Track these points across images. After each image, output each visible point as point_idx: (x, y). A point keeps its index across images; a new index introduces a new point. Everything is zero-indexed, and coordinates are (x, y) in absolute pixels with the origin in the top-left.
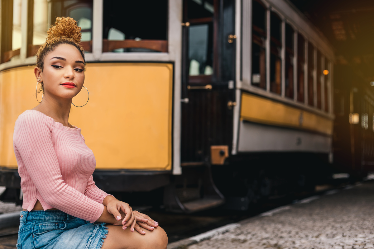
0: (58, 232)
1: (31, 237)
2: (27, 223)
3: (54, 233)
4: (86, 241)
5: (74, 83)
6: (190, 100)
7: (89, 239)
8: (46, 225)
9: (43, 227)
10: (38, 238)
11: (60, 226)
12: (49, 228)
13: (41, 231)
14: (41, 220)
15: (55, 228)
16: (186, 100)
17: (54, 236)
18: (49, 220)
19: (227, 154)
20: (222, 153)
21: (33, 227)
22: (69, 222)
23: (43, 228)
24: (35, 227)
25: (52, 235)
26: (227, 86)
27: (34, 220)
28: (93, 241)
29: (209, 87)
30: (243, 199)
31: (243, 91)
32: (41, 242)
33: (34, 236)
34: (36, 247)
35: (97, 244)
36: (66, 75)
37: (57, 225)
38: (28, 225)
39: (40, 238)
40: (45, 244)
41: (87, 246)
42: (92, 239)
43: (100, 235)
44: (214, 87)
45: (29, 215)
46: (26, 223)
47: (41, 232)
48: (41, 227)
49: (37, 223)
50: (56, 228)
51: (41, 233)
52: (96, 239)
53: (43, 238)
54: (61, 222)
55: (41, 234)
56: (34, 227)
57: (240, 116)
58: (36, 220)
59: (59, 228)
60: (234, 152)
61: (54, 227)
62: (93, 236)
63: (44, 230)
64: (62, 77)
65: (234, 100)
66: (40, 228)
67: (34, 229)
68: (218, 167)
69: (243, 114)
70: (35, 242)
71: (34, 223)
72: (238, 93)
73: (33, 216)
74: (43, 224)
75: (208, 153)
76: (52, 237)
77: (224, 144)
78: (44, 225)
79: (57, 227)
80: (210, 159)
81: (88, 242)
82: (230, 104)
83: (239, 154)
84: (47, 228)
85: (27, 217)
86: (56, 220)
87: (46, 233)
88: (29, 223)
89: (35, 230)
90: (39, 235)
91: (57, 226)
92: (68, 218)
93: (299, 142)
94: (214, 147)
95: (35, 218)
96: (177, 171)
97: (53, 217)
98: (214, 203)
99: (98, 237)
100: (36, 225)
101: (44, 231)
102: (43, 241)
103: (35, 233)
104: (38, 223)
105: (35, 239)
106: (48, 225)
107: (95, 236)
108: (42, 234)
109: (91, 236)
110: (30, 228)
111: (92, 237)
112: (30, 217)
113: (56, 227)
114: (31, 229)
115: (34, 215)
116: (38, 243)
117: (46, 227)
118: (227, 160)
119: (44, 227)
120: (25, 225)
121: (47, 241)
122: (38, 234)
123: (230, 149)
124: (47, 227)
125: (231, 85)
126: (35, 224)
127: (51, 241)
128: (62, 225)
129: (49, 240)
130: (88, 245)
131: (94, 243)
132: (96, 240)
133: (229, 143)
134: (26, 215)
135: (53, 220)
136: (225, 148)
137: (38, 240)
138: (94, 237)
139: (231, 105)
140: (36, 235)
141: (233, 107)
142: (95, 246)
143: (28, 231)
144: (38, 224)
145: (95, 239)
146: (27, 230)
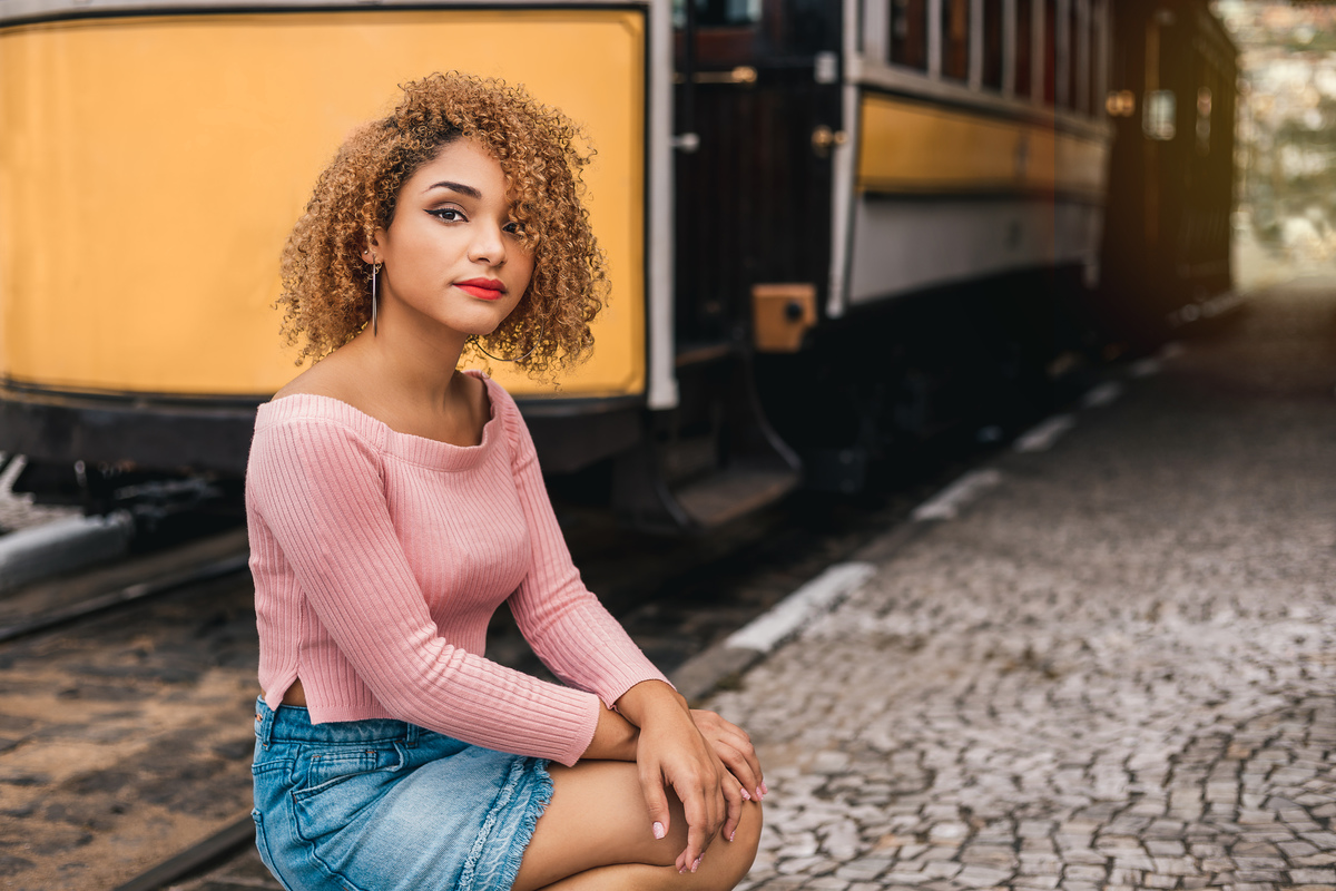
0: (377, 778)
1: (288, 801)
2: (276, 748)
3: (364, 786)
4: (477, 820)
5: (500, 283)
6: (702, 143)
7: (488, 811)
8: (335, 757)
9: (323, 765)
10: (309, 804)
11: (382, 761)
12: (342, 767)
13: (318, 779)
14: (317, 740)
15: (364, 766)
16: (690, 141)
17: (362, 797)
18: (344, 742)
19: (810, 316)
20: (793, 312)
21: (290, 765)
22: (414, 745)
23: (322, 770)
24: (299, 764)
25: (358, 790)
26: (810, 71)
27: (295, 739)
28: (499, 822)
29: (743, 74)
30: (846, 457)
31: (867, 89)
32: (320, 820)
33: (298, 797)
34: (304, 834)
35: (512, 833)
36: (478, 251)
37: (370, 755)
38: (276, 754)
39: (316, 803)
40: (333, 825)
41: (479, 840)
42: (498, 813)
43: (524, 801)
44: (765, 75)
45: (280, 721)
46: (270, 748)
47: (318, 784)
48: (318, 765)
49: (306, 750)
50: (370, 767)
51: (319, 786)
52: (512, 816)
53: (327, 806)
54: (386, 747)
55: (319, 792)
56: (294, 765)
57: (856, 180)
58: (303, 739)
59: (380, 764)
60: (835, 307)
61: (361, 762)
62: (501, 803)
63: (326, 774)
64: (460, 257)
65: (836, 125)
66: (314, 770)
67: (293, 771)
68: (778, 359)
69: (866, 172)
70: (302, 819)
71: (296, 751)
72: (850, 96)
73: (292, 724)
74: (325, 754)
75: (743, 309)
76: (357, 800)
77: (798, 278)
78: (328, 757)
79: (373, 763)
80: (750, 333)
81: (485, 826)
82: (822, 136)
83: (854, 311)
84: (336, 769)
85: (273, 724)
86: (370, 740)
87: (336, 788)
88: (280, 747)
89: (296, 775)
90: (312, 793)
91: (370, 760)
92: (410, 734)
93: (1014, 236)
94: (764, 292)
95: (299, 735)
96: (664, 394)
97: (358, 731)
98: (773, 487)
99: (519, 807)
100: (301, 756)
101: (327, 777)
102: (329, 817)
103: (300, 788)
104: (309, 749)
105: (302, 810)
106: (341, 756)
107: (511, 805)
108: (323, 789)
109: (493, 804)
110: (281, 765)
111: (496, 810)
112: (283, 729)
113: (366, 763)
114: (284, 768)
115: (296, 721)
116: (310, 822)
117: (333, 764)
118: (811, 334)
119: (328, 765)
120: (269, 753)
121: (341, 817)
122: (310, 789)
123: (822, 297)
124: (339, 764)
125: (825, 69)
126: (299, 753)
127: (353, 817)
128: (391, 755)
129: (347, 811)
130: (483, 834)
131: (504, 831)
132: (510, 819)
133: (818, 276)
134: (270, 720)
135: (358, 741)
136: (802, 294)
137: (309, 811)
138: (504, 808)
139: (824, 144)
140: (303, 796)
141: (831, 148)
142: (507, 841)
143: (276, 776)
144: (308, 753)
145: (507, 816)
146: (274, 772)
